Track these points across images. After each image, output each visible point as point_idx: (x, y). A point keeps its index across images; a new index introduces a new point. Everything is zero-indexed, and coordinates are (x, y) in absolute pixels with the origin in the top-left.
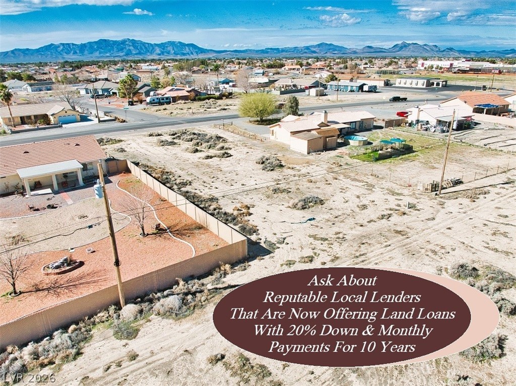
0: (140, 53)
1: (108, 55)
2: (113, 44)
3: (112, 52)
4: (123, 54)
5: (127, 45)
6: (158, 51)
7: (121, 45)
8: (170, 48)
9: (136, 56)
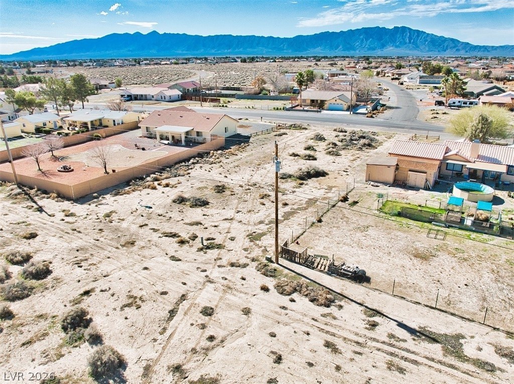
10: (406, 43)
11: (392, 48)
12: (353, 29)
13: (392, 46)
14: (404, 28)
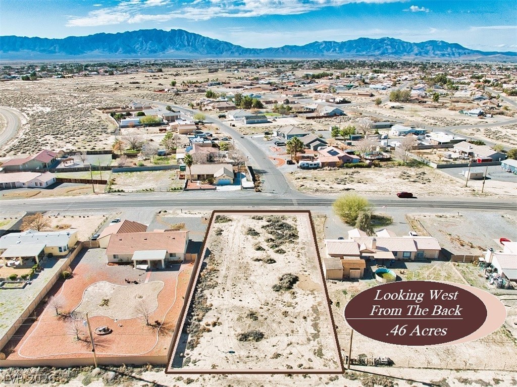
0: (396, 53)
1: (364, 53)
3: (368, 51)
4: (379, 53)
5: (385, 43)
6: (416, 50)
7: (378, 44)
8: (430, 48)
10: (185, 46)
11: (172, 51)
12: (130, 31)
14: (180, 31)
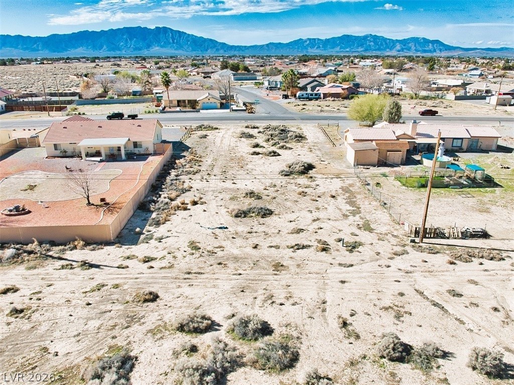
0: (379, 49)
1: (348, 50)
2: (355, 39)
3: (352, 47)
4: (362, 49)
5: (368, 40)
6: (398, 47)
7: (361, 41)
8: (412, 45)
9: (374, 52)
10: (170, 43)
11: (157, 48)
12: (114, 29)
13: (158, 46)
14: (164, 28)
